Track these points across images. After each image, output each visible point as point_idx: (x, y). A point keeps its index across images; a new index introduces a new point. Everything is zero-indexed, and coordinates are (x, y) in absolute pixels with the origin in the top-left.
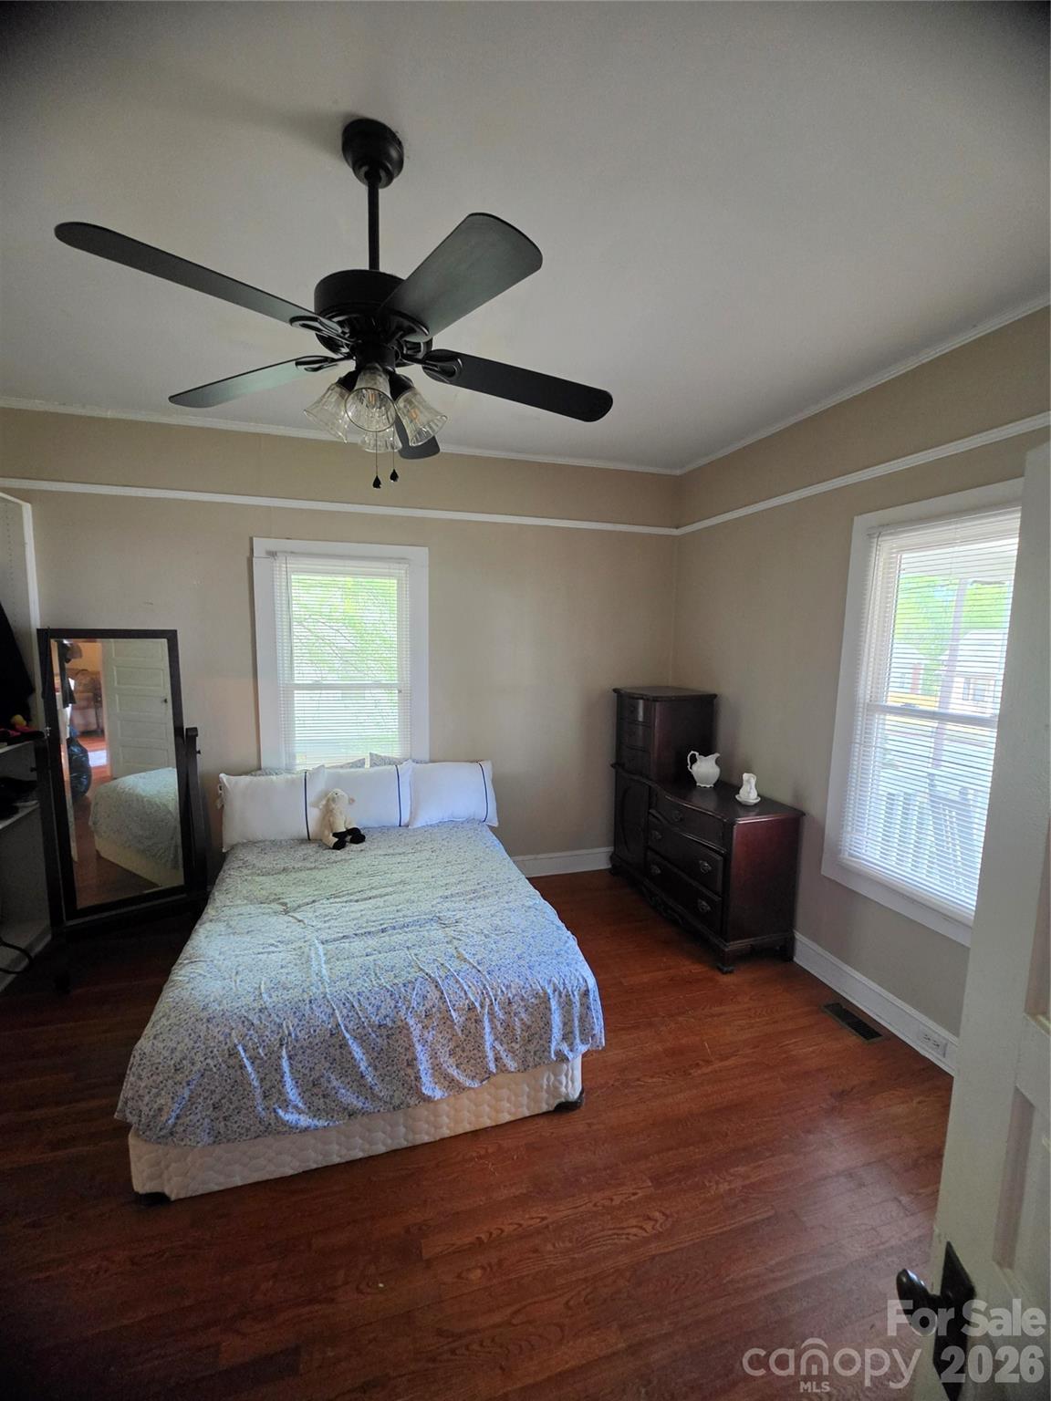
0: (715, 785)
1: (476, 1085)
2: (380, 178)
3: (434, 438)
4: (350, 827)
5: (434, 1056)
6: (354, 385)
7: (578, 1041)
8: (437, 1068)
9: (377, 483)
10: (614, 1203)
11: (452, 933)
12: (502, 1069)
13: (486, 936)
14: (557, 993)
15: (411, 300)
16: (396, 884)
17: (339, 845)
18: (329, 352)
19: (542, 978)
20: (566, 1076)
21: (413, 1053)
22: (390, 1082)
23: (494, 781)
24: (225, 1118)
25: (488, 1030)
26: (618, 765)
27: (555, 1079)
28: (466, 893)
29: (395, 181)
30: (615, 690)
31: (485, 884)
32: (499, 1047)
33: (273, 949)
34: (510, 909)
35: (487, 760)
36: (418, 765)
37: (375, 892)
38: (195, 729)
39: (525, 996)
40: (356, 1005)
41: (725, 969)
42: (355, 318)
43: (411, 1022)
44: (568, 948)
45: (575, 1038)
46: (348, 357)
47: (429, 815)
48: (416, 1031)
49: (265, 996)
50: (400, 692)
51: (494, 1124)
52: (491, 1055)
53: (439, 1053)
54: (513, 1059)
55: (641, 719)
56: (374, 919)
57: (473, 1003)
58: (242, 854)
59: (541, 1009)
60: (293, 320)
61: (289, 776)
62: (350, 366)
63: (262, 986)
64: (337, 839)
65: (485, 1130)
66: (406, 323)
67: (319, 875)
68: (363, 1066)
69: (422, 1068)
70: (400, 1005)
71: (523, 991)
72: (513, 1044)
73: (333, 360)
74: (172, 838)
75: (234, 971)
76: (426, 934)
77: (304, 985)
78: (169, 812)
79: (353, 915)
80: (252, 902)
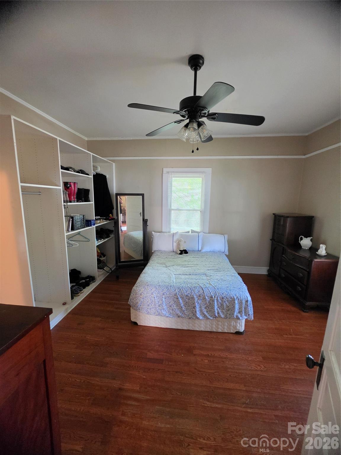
0: (309, 248)
1: (212, 318)
2: (198, 69)
3: (211, 136)
4: (184, 249)
5: (200, 307)
6: (188, 126)
7: (243, 314)
8: (201, 311)
9: (193, 152)
10: (249, 359)
11: (209, 278)
12: (220, 316)
13: (218, 280)
14: (237, 299)
15: (202, 103)
16: (195, 265)
17: (181, 254)
18: (182, 118)
19: (233, 294)
20: (239, 324)
21: (195, 305)
22: (188, 311)
23: (228, 241)
24: (150, 309)
25: (216, 304)
26: (273, 239)
27: (236, 324)
28: (215, 269)
29: (202, 68)
30: (274, 214)
31: (220, 268)
32: (219, 310)
33: (162, 274)
34: (227, 275)
35: (227, 234)
36: (205, 234)
37: (189, 266)
38: (147, 219)
39: (228, 297)
40: (181, 289)
41: (305, 311)
42: (189, 109)
43: (195, 297)
44: (243, 288)
45: (242, 313)
46: (187, 119)
47: (207, 249)
48: (196, 299)
49: (160, 283)
50: (201, 212)
51: (216, 331)
52: (216, 311)
53: (202, 307)
54: (223, 314)
55: (282, 224)
56: (188, 271)
57: (212, 296)
58: (156, 252)
59: (232, 302)
60: (174, 113)
61: (169, 234)
62: (188, 121)
63: (160, 281)
64: (180, 252)
65: (214, 332)
66: (202, 108)
67: (175, 260)
68: (182, 305)
69: (197, 309)
70: (192, 292)
71: (227, 296)
72: (223, 310)
73: (184, 120)
74: (141, 248)
75: (154, 277)
76: (201, 277)
77: (169, 283)
78: (140, 241)
79: (183, 270)
80: (158, 263)
